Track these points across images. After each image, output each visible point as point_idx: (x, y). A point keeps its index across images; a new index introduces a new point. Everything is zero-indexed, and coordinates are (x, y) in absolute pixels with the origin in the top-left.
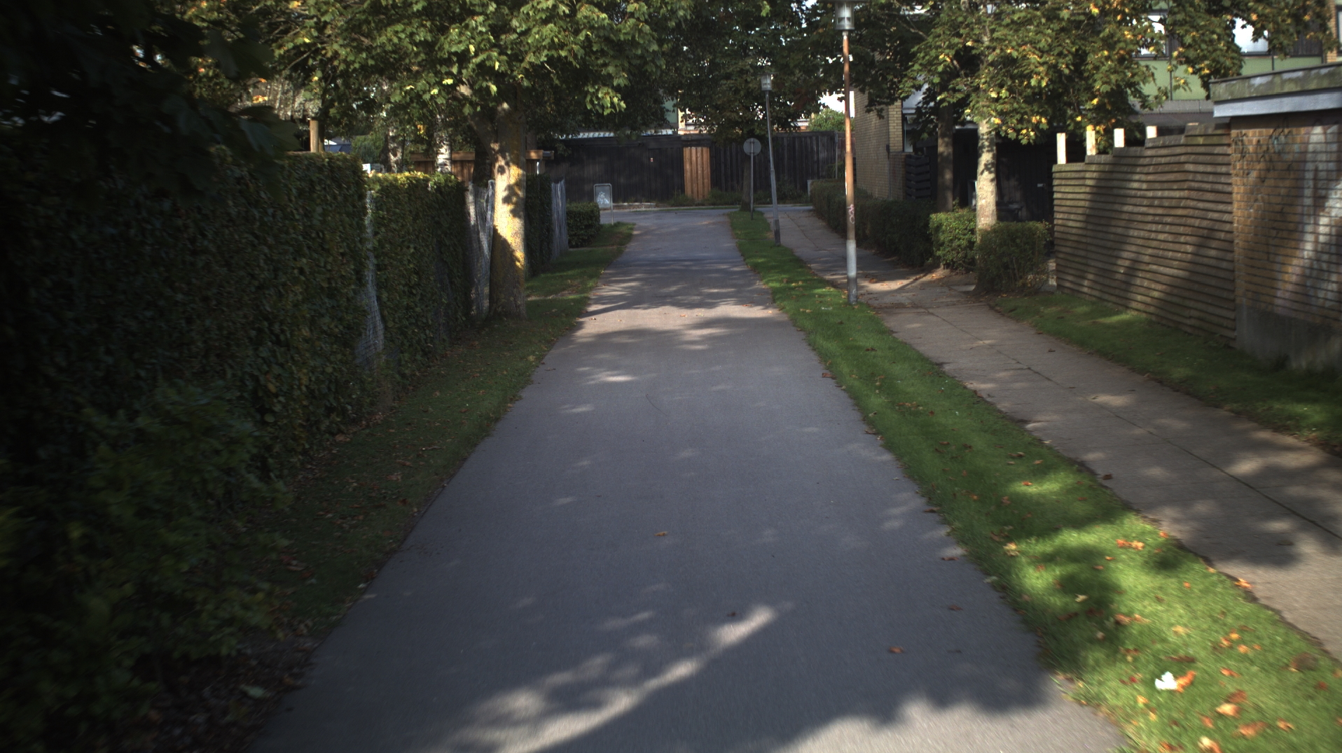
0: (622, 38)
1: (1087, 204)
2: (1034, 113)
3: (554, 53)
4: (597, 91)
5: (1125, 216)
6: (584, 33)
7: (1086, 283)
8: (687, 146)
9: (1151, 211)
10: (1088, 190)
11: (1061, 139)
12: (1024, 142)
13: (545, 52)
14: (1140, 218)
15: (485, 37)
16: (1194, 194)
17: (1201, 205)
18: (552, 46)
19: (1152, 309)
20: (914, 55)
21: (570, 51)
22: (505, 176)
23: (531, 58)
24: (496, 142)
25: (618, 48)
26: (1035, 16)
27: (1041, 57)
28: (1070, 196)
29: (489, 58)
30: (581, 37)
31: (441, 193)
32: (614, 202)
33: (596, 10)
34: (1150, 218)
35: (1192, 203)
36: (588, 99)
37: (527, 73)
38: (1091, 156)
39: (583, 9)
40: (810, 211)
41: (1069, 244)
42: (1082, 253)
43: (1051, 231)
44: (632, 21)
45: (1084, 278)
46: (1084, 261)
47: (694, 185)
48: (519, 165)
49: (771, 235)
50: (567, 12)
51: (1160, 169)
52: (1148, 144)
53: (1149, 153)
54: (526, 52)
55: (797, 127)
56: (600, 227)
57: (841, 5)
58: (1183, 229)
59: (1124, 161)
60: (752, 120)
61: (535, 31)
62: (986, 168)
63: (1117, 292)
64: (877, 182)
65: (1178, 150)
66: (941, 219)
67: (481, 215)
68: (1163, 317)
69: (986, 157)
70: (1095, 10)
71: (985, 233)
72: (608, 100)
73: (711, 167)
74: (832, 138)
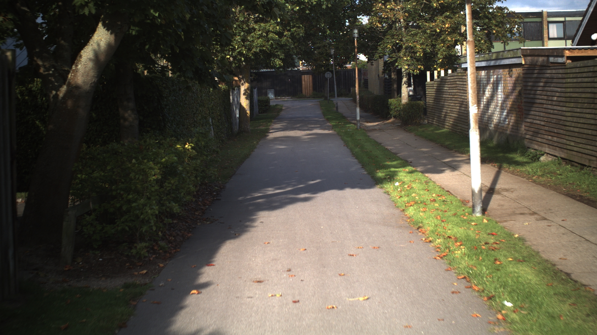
0: (282, 43)
1: (434, 95)
2: (419, 65)
3: (261, 48)
4: (275, 60)
5: (443, 98)
6: (270, 42)
7: (435, 121)
8: (303, 75)
9: (450, 96)
10: (434, 90)
11: (428, 73)
12: (415, 74)
13: (259, 48)
14: (447, 99)
15: (241, 43)
16: (458, 91)
17: (460, 94)
19: (450, 128)
21: (266, 47)
22: (244, 86)
23: (254, 50)
24: (241, 75)
25: (282, 46)
27: (421, 46)
28: (430, 92)
29: (242, 50)
30: (270, 43)
31: (225, 91)
32: (275, 97)
33: (274, 35)
34: (449, 99)
35: (458, 94)
36: (272, 62)
37: (252, 54)
38: (436, 79)
39: (270, 34)
40: (351, 100)
41: (430, 108)
42: (433, 111)
43: (425, 104)
44: (285, 38)
45: (434, 119)
46: (434, 114)
47: (306, 90)
48: (248, 83)
49: (335, 109)
50: (266, 35)
51: (451, 83)
52: (449, 76)
53: (449, 78)
54: (253, 48)
55: (346, 67)
56: (270, 106)
57: (354, 29)
58: (456, 102)
59: (443, 81)
60: (328, 64)
61: (255, 41)
62: (405, 83)
63: (442, 123)
64: (375, 89)
65: (455, 77)
66: (392, 101)
67: (233, 99)
68: (453, 130)
69: (405, 79)
70: (438, 31)
71: (404, 105)
72: (278, 62)
73: (313, 83)
74: (360, 71)
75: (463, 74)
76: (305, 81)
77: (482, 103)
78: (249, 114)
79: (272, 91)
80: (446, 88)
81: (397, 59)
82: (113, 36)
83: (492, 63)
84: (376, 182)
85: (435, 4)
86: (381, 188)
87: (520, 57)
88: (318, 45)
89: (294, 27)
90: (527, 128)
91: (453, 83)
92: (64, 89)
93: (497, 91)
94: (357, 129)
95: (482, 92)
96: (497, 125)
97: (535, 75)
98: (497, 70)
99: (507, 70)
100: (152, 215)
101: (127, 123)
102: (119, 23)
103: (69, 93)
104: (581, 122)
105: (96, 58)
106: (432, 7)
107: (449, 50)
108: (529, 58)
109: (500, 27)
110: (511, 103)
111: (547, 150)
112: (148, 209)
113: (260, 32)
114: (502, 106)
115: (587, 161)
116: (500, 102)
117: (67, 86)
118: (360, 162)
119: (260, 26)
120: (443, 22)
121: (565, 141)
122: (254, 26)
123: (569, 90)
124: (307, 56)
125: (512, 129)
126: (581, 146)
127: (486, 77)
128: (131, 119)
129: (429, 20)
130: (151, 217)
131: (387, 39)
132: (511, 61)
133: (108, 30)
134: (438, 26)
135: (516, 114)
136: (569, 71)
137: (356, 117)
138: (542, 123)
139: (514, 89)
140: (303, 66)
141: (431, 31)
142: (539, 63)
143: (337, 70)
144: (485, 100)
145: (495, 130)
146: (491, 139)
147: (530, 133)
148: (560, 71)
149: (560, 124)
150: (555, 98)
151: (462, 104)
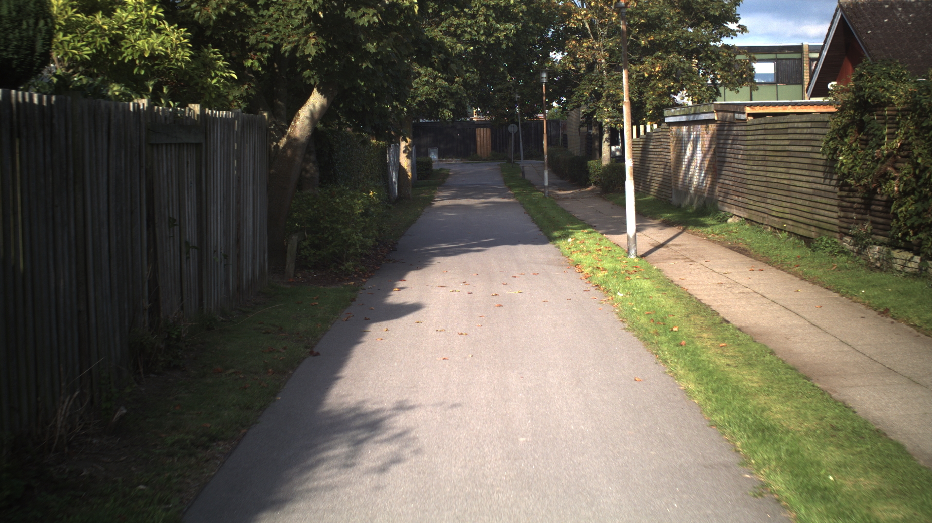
0: (453, 91)
1: (639, 155)
3: (427, 97)
4: (443, 111)
5: (649, 159)
6: (439, 89)
7: (640, 187)
8: (478, 127)
9: (655, 157)
10: (640, 149)
11: (634, 128)
12: (618, 129)
13: (424, 97)
14: (652, 159)
16: (663, 150)
17: (664, 154)
18: (427, 94)
19: (655, 194)
21: (434, 96)
22: (404, 142)
23: (419, 98)
25: (452, 95)
28: (636, 152)
30: (438, 90)
31: (380, 149)
32: (439, 158)
33: (444, 81)
34: (654, 159)
35: (662, 153)
36: (439, 112)
37: (416, 103)
38: (642, 135)
40: (539, 161)
41: (636, 171)
42: (639, 175)
44: (456, 85)
45: (640, 185)
46: (639, 178)
47: (482, 149)
48: (410, 138)
49: (521, 175)
52: (654, 131)
53: (654, 134)
54: (417, 96)
55: (537, 118)
56: (432, 170)
57: (542, 72)
58: (661, 163)
59: (649, 137)
60: (514, 114)
61: (421, 88)
62: (606, 140)
64: (575, 147)
65: (660, 134)
66: (591, 163)
67: (390, 159)
68: (658, 197)
69: (606, 136)
70: (646, 75)
71: (604, 168)
72: (447, 114)
73: (492, 139)
74: (558, 124)
75: (667, 130)
76: (480, 137)
77: (684, 163)
78: (410, 176)
79: (435, 150)
80: (651, 147)
81: (595, 110)
82: (326, 99)
83: (691, 118)
84: (550, 239)
85: (643, 42)
86: (554, 244)
87: (713, 112)
88: (499, 87)
89: (467, 71)
90: (720, 189)
91: (657, 140)
92: (284, 140)
93: (696, 150)
94: (544, 197)
95: (683, 151)
96: (696, 188)
97: (725, 132)
98: (697, 126)
99: (704, 126)
100: (358, 240)
101: (308, 175)
102: (331, 89)
103: (289, 144)
104: (757, 179)
105: (312, 117)
106: (639, 45)
107: (661, 98)
108: (720, 114)
109: (726, 71)
110: (707, 162)
111: (735, 212)
112: (354, 235)
113: (426, 78)
114: (700, 166)
115: (762, 219)
116: (699, 162)
117: (287, 138)
118: (538, 227)
119: (426, 71)
120: (653, 64)
121: (747, 200)
122: (420, 70)
123: (749, 147)
124: (483, 103)
125: (709, 191)
126: (757, 204)
127: (687, 133)
128: (312, 171)
129: (636, 61)
130: (357, 241)
131: (584, 85)
132: (707, 116)
133: (322, 94)
134: (645, 70)
135: (712, 175)
136: (749, 128)
137: (544, 183)
138: (731, 183)
139: (710, 147)
140: (478, 115)
141: (637, 76)
142: (728, 120)
143: (525, 121)
144: (686, 160)
145: (695, 194)
146: (691, 203)
147: (722, 194)
148: (744, 128)
149: (743, 183)
150: (740, 156)
151: (666, 165)
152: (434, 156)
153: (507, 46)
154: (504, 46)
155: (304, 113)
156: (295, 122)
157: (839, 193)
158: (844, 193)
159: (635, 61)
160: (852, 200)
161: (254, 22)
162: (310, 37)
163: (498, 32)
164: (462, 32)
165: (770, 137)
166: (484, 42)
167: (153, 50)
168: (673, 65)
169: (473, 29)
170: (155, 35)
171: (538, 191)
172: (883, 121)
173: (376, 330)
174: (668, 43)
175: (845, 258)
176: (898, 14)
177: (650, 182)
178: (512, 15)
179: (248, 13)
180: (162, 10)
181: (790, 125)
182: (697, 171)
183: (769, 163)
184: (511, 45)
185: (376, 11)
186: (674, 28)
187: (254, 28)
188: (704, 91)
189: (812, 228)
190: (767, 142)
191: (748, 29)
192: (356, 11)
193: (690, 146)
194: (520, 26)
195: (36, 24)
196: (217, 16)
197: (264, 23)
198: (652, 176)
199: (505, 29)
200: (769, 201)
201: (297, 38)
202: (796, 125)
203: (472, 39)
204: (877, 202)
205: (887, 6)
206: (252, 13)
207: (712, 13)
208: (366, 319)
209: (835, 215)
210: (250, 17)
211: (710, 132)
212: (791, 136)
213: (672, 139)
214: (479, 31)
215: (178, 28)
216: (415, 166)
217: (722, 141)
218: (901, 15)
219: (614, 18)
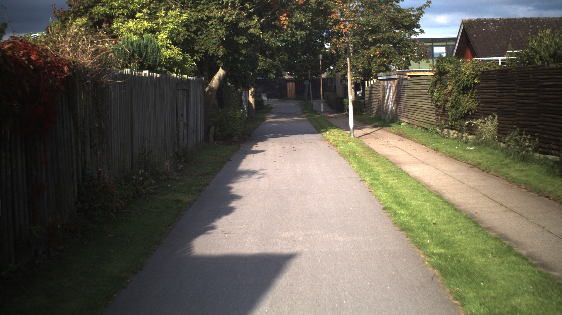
1: (368, 95)
2: (360, 77)
4: (270, 74)
5: (372, 97)
8: (288, 82)
10: (369, 92)
11: (366, 82)
12: (358, 83)
18: (262, 66)
19: (375, 114)
20: (336, 64)
21: (266, 67)
22: (251, 90)
23: (259, 68)
24: (249, 83)
25: (274, 66)
26: (360, 57)
27: (361, 65)
30: (267, 64)
32: (267, 99)
34: (374, 98)
35: (378, 94)
36: (269, 76)
37: (257, 71)
38: (369, 86)
40: (324, 101)
41: (367, 104)
43: (365, 101)
44: (277, 62)
46: (368, 107)
47: (290, 94)
48: (254, 88)
49: (311, 107)
50: (265, 60)
52: (374, 84)
54: (257, 67)
56: (263, 105)
57: (320, 54)
58: (377, 99)
59: (372, 87)
60: (307, 75)
63: (372, 112)
64: (340, 92)
65: (377, 85)
67: (244, 98)
68: (376, 116)
70: (372, 56)
72: (272, 76)
73: (295, 88)
74: (332, 80)
75: (379, 83)
76: (289, 87)
77: (386, 99)
78: (254, 107)
79: (265, 94)
80: (373, 91)
82: (225, 72)
83: (388, 77)
85: (370, 39)
86: (321, 134)
89: (281, 55)
90: (399, 110)
91: (375, 88)
92: (207, 89)
93: (390, 92)
94: (321, 117)
95: (386, 93)
96: (390, 110)
97: (400, 84)
98: (390, 81)
99: (393, 81)
102: (227, 68)
103: (210, 90)
104: (411, 105)
105: (219, 79)
106: (368, 41)
107: (380, 67)
108: (398, 75)
110: (394, 98)
111: (404, 120)
113: (262, 58)
114: (392, 100)
115: (413, 122)
116: (391, 98)
117: (209, 88)
118: (315, 128)
121: (408, 114)
124: (291, 68)
125: (395, 111)
127: (387, 85)
130: (238, 129)
132: (394, 77)
133: (223, 69)
134: (372, 53)
135: (396, 104)
137: (321, 110)
138: (403, 107)
139: (395, 91)
140: (288, 75)
141: (367, 56)
142: (401, 78)
143: (314, 79)
144: (387, 97)
145: (390, 113)
146: (389, 118)
147: (400, 112)
148: (407, 82)
149: (407, 107)
150: (405, 95)
151: (379, 100)
152: (264, 98)
153: (302, 42)
154: (300, 43)
155: (216, 77)
156: (213, 81)
157: (435, 109)
158: (437, 109)
159: (367, 48)
160: (439, 111)
161: (197, 42)
162: (220, 48)
163: (297, 36)
164: (279, 36)
165: (415, 86)
166: (290, 41)
167: (170, 56)
168: (385, 51)
169: (285, 34)
170: (169, 50)
171: (318, 114)
172: (447, 79)
173: (249, 157)
174: (383, 39)
175: (436, 135)
176: (490, 27)
177: (373, 109)
178: (304, 27)
179: (194, 38)
180: (171, 41)
181: (421, 81)
182: (391, 102)
183: (415, 98)
184: (303, 42)
185: (246, 38)
186: (386, 32)
187: (197, 44)
188: (401, 63)
189: (429, 124)
190: (414, 88)
191: (425, 32)
192: (238, 37)
193: (388, 90)
194: (308, 32)
195: (157, 54)
196: (183, 39)
197: (201, 42)
198: (373, 106)
199: (300, 34)
200: (415, 114)
201: (215, 48)
202: (423, 81)
203: (284, 39)
204: (446, 111)
205: (485, 22)
206: (196, 37)
207: (405, 24)
208: (245, 154)
209: (434, 118)
210: (195, 39)
211: (395, 84)
212: (421, 86)
213: (381, 87)
214: (288, 35)
215: (177, 48)
216: (256, 102)
217: (399, 88)
218: (491, 27)
219: (355, 27)
